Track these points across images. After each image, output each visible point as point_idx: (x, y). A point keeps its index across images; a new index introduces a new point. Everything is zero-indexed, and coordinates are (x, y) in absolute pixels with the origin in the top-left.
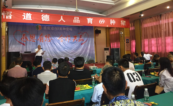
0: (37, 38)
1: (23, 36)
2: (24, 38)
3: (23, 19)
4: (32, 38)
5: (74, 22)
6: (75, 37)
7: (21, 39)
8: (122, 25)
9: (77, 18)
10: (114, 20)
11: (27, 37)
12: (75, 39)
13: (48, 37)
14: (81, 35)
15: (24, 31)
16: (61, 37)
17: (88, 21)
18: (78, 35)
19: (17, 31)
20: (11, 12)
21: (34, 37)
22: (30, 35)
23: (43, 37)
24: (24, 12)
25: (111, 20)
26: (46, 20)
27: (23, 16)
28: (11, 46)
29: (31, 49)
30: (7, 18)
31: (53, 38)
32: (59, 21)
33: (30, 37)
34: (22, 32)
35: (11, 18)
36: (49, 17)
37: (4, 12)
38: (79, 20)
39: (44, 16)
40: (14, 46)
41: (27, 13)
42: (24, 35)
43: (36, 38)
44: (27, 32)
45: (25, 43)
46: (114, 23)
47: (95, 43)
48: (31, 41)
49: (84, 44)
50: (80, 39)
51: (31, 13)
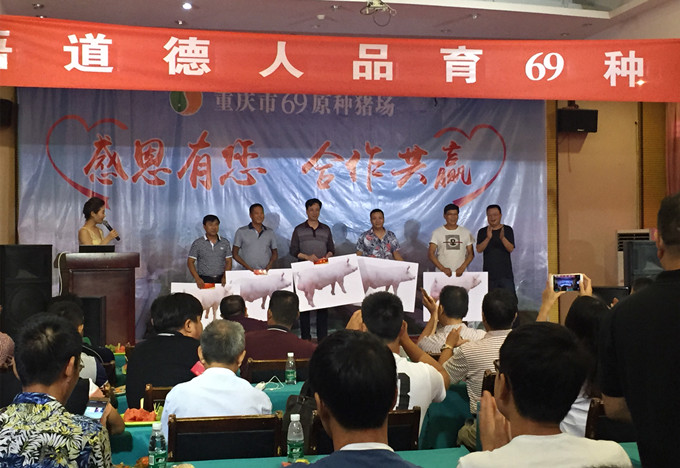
0: (175, 165)
3: (68, 67)
5: (357, 75)
6: (417, 156)
7: (87, 170)
9: (378, 52)
10: (632, 53)
12: (410, 171)
13: (237, 157)
14: (454, 146)
15: (103, 121)
17: (449, 65)
18: (434, 140)
19: (66, 117)
25: (613, 55)
28: (31, 209)
31: (267, 163)
35: (3, 64)
38: (389, 66)
41: (89, 36)
42: (102, 144)
46: (632, 74)
47: (554, 196)
48: (141, 181)
49: (475, 202)
50: (448, 169)
51: (108, 34)
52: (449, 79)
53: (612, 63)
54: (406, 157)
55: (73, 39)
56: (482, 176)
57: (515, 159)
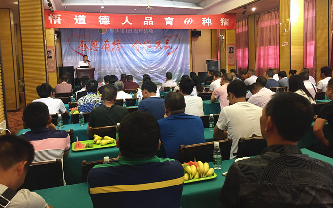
0: (101, 46)
1: (81, 44)
2: (82, 46)
3: (76, 23)
4: (94, 46)
5: (145, 24)
6: (159, 43)
7: (79, 48)
8: (222, 25)
9: (150, 19)
10: (208, 18)
11: (87, 45)
12: (157, 46)
13: (116, 44)
14: (168, 40)
15: (82, 36)
16: (135, 43)
17: (166, 22)
18: (163, 39)
19: (72, 35)
20: (60, 15)
21: (96, 44)
22: (91, 41)
23: (110, 45)
24: (76, 14)
25: (204, 18)
26: (105, 24)
27: (75, 19)
28: (65, 58)
30: (55, 23)
31: (123, 45)
32: (123, 24)
33: (91, 44)
34: (80, 37)
35: (59, 23)
36: (109, 19)
37: (51, 15)
38: (152, 22)
39: (102, 17)
40: (70, 58)
41: (80, 16)
42: (82, 41)
43: (99, 46)
44: (86, 37)
46: (208, 23)
47: (191, 52)
48: (92, 50)
49: (173, 53)
50: (166, 46)
51: (85, 15)
52: (166, 25)
53: (204, 20)
54: (156, 43)
55: (76, 16)
56: (175, 47)
57: (182, 43)
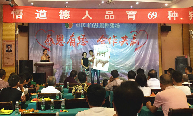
1: (48, 38)
2: (48, 41)
4: (60, 41)
6: (126, 38)
7: (45, 42)
8: (190, 19)
9: (111, 12)
10: (175, 12)
11: (53, 39)
13: (81, 39)
14: (135, 35)
15: (49, 31)
16: (101, 38)
18: (130, 34)
20: (22, 10)
21: (61, 38)
22: (57, 36)
24: (38, 9)
25: (170, 12)
27: (36, 13)
29: (58, 56)
30: (17, 17)
31: (88, 40)
32: (83, 18)
33: (57, 39)
34: (47, 32)
36: (69, 13)
39: (62, 12)
40: (37, 52)
42: (49, 36)
43: (64, 40)
44: (52, 32)
45: (50, 48)
46: (175, 17)
47: (160, 47)
48: (58, 45)
49: (140, 49)
50: (133, 41)
51: (46, 10)
52: (128, 19)
53: (170, 14)
54: (123, 38)
56: (142, 43)
